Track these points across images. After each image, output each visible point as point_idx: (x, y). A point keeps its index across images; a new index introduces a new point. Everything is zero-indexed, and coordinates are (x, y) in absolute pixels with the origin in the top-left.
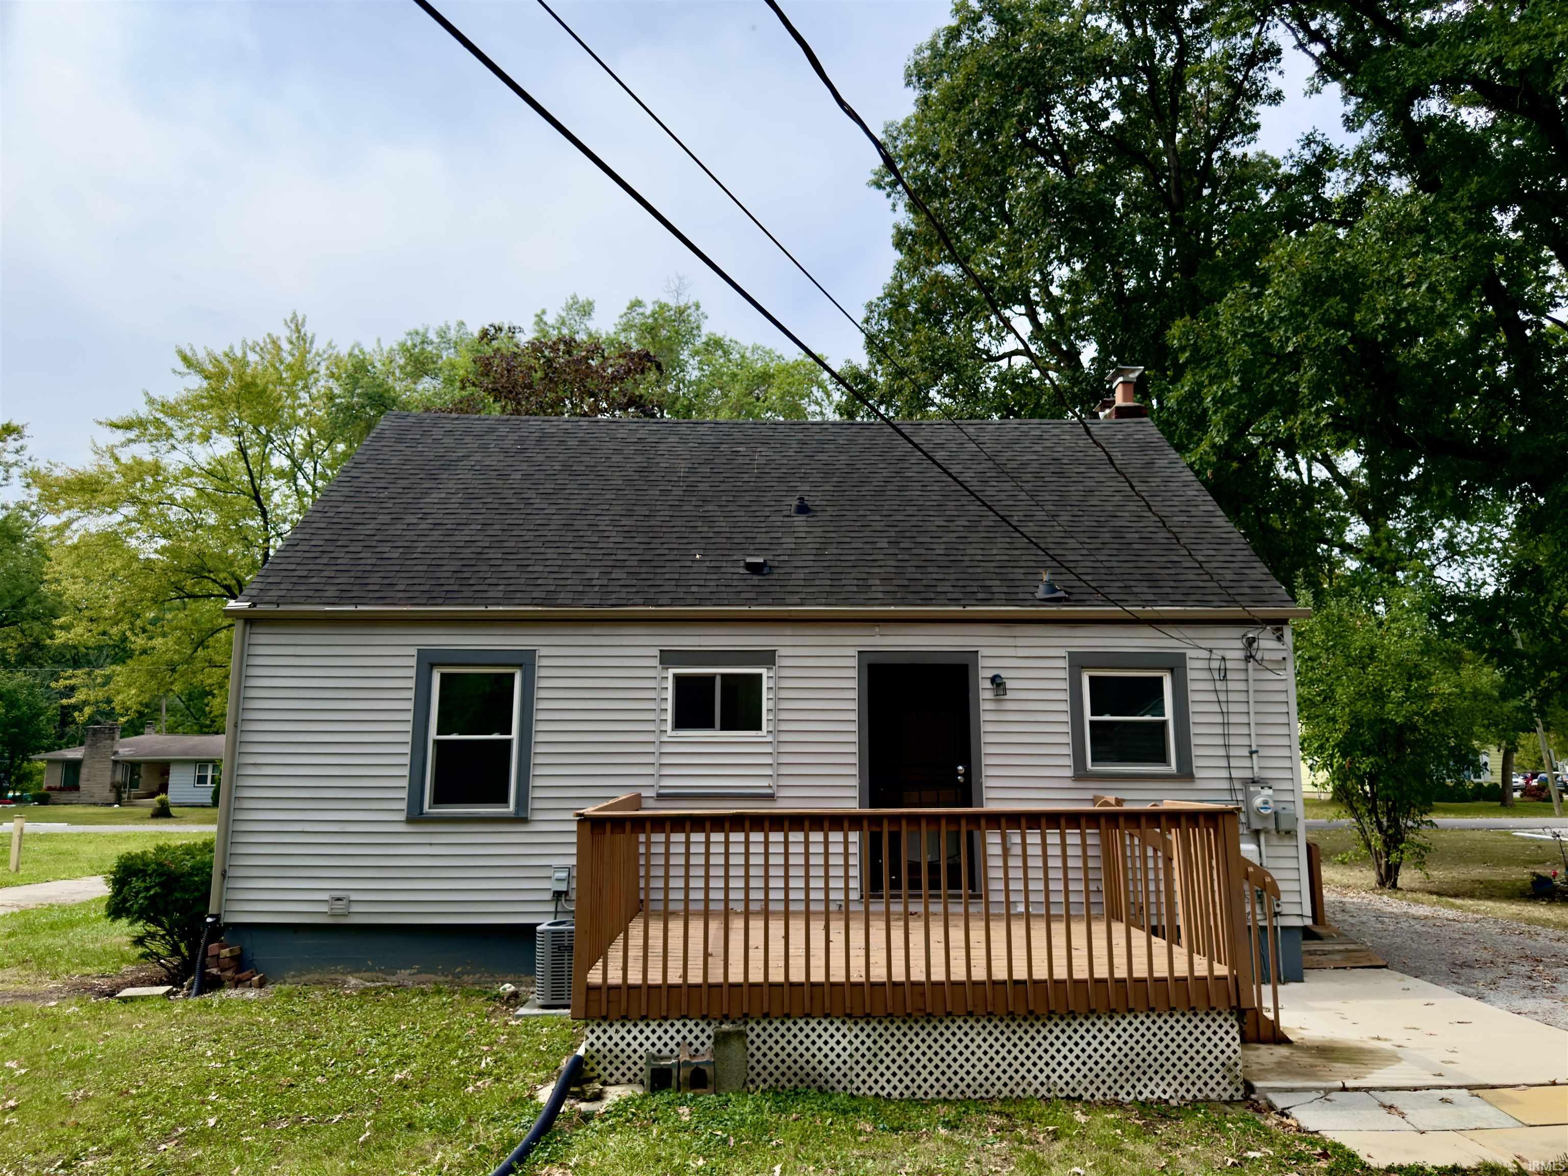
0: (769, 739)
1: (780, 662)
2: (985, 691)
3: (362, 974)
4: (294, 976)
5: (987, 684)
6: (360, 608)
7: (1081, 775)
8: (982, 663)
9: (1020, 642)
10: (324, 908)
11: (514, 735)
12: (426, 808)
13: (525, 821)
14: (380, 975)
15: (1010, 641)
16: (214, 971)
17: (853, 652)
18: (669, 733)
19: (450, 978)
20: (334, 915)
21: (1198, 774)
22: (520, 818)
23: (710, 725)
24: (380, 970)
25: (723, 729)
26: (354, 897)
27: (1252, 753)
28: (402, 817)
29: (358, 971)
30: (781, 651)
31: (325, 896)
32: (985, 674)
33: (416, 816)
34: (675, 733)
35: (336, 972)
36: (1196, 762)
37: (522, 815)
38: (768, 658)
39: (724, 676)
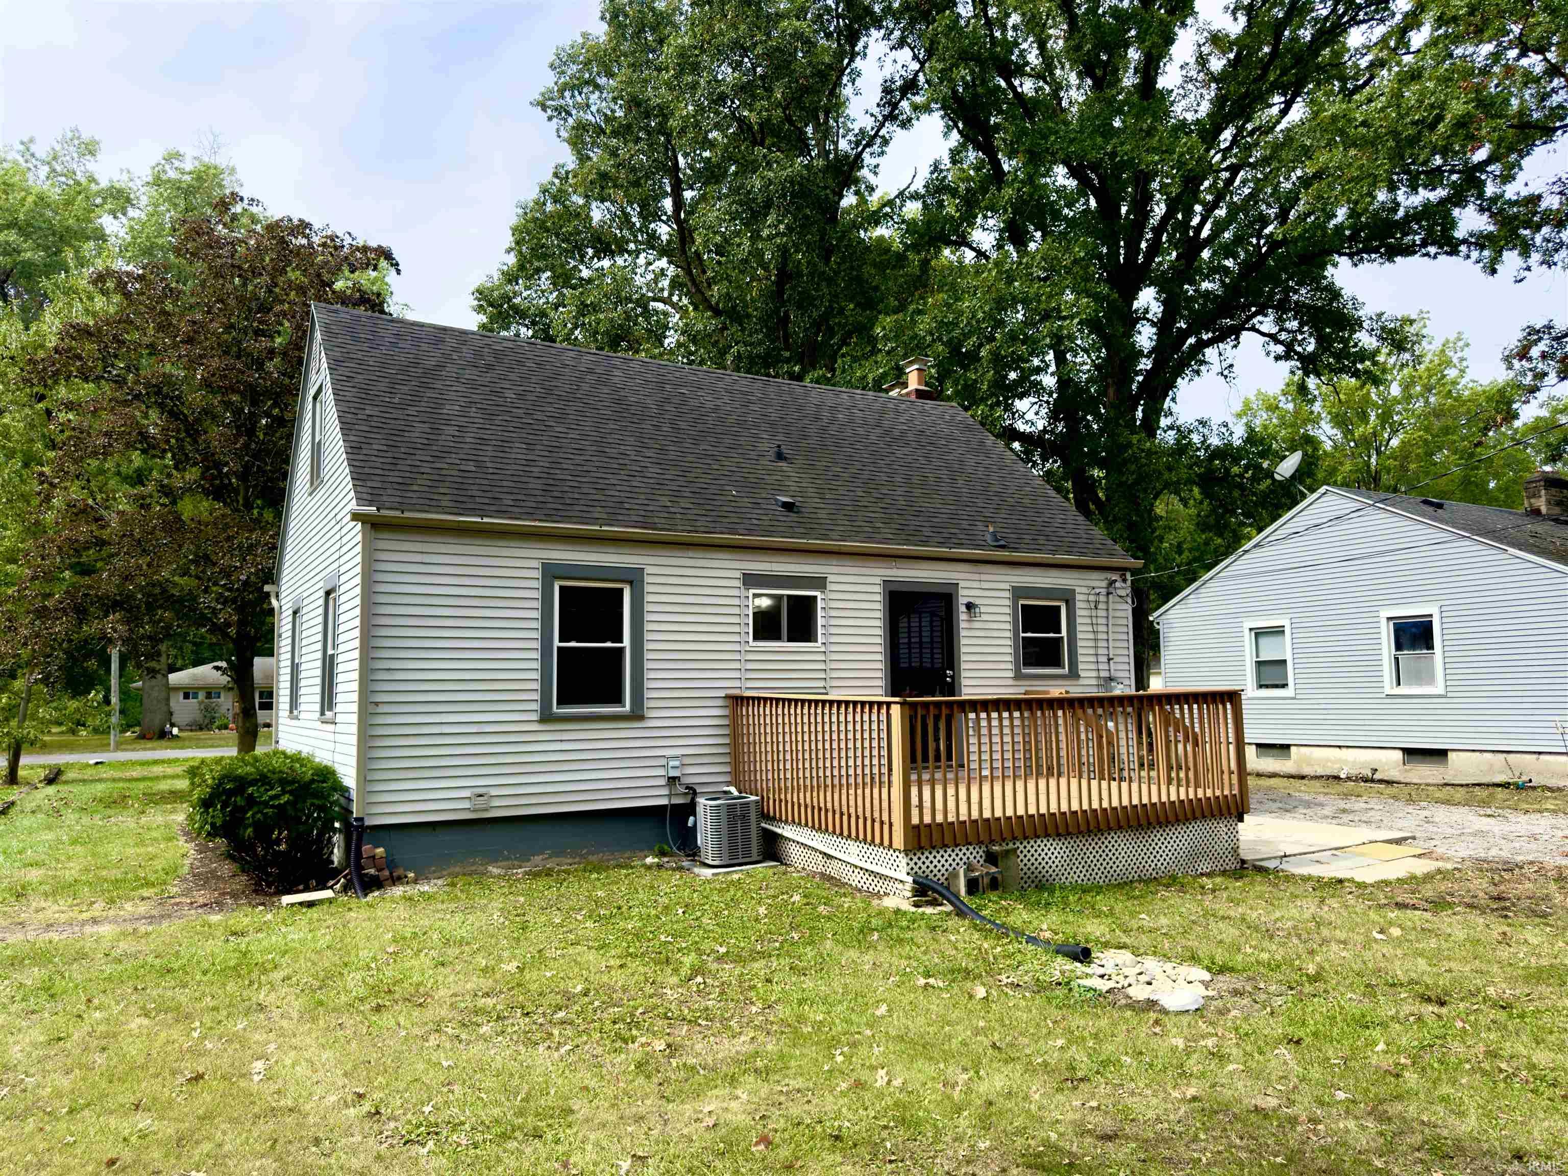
0: (823, 649)
1: (830, 587)
2: (963, 615)
3: (499, 864)
4: (434, 872)
5: (963, 609)
6: (486, 520)
7: (1018, 676)
8: (962, 592)
9: (983, 577)
10: (466, 805)
11: (626, 642)
12: (555, 709)
13: (641, 718)
14: (516, 863)
15: (976, 577)
16: (372, 871)
17: (878, 580)
18: (751, 643)
19: (577, 860)
20: (475, 811)
21: (1082, 674)
22: (637, 715)
23: (777, 637)
24: (516, 858)
25: (789, 641)
26: (494, 792)
27: (1109, 660)
28: (535, 717)
29: (496, 861)
30: (831, 578)
31: (466, 793)
32: (963, 601)
33: (546, 717)
34: (755, 644)
35: (473, 864)
36: (1081, 666)
37: (640, 713)
38: (820, 583)
39: (789, 596)
